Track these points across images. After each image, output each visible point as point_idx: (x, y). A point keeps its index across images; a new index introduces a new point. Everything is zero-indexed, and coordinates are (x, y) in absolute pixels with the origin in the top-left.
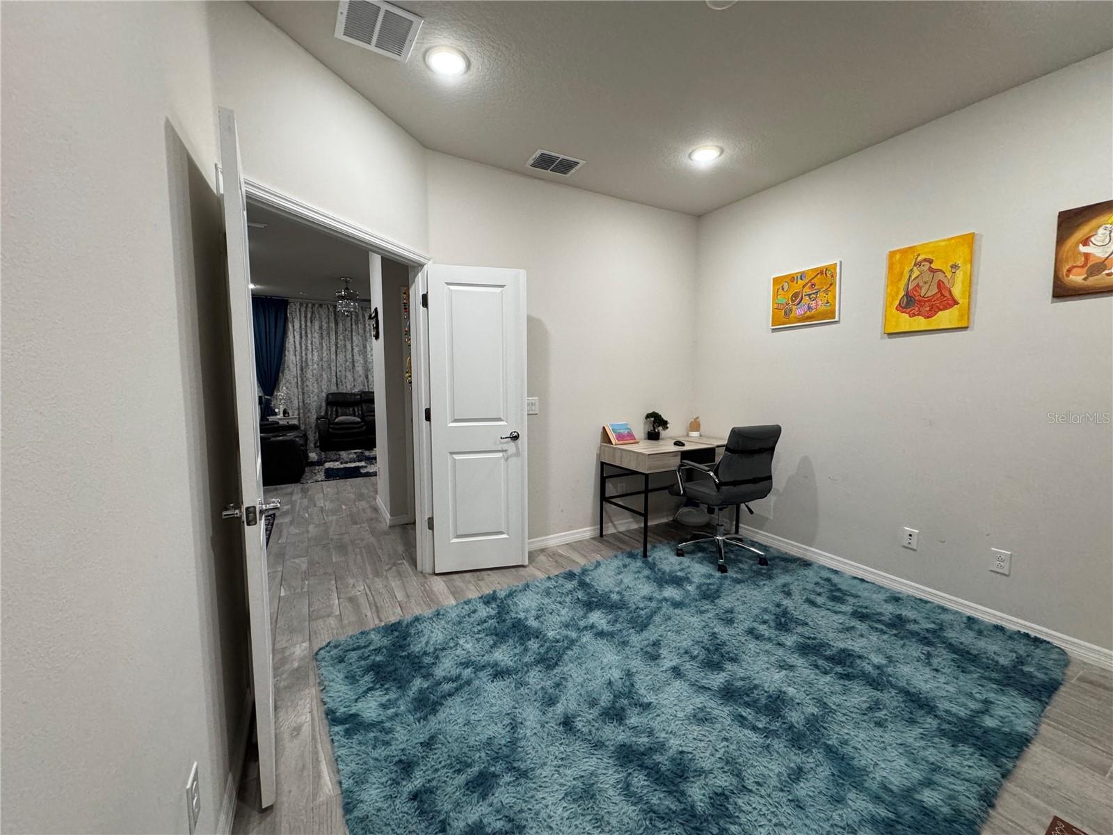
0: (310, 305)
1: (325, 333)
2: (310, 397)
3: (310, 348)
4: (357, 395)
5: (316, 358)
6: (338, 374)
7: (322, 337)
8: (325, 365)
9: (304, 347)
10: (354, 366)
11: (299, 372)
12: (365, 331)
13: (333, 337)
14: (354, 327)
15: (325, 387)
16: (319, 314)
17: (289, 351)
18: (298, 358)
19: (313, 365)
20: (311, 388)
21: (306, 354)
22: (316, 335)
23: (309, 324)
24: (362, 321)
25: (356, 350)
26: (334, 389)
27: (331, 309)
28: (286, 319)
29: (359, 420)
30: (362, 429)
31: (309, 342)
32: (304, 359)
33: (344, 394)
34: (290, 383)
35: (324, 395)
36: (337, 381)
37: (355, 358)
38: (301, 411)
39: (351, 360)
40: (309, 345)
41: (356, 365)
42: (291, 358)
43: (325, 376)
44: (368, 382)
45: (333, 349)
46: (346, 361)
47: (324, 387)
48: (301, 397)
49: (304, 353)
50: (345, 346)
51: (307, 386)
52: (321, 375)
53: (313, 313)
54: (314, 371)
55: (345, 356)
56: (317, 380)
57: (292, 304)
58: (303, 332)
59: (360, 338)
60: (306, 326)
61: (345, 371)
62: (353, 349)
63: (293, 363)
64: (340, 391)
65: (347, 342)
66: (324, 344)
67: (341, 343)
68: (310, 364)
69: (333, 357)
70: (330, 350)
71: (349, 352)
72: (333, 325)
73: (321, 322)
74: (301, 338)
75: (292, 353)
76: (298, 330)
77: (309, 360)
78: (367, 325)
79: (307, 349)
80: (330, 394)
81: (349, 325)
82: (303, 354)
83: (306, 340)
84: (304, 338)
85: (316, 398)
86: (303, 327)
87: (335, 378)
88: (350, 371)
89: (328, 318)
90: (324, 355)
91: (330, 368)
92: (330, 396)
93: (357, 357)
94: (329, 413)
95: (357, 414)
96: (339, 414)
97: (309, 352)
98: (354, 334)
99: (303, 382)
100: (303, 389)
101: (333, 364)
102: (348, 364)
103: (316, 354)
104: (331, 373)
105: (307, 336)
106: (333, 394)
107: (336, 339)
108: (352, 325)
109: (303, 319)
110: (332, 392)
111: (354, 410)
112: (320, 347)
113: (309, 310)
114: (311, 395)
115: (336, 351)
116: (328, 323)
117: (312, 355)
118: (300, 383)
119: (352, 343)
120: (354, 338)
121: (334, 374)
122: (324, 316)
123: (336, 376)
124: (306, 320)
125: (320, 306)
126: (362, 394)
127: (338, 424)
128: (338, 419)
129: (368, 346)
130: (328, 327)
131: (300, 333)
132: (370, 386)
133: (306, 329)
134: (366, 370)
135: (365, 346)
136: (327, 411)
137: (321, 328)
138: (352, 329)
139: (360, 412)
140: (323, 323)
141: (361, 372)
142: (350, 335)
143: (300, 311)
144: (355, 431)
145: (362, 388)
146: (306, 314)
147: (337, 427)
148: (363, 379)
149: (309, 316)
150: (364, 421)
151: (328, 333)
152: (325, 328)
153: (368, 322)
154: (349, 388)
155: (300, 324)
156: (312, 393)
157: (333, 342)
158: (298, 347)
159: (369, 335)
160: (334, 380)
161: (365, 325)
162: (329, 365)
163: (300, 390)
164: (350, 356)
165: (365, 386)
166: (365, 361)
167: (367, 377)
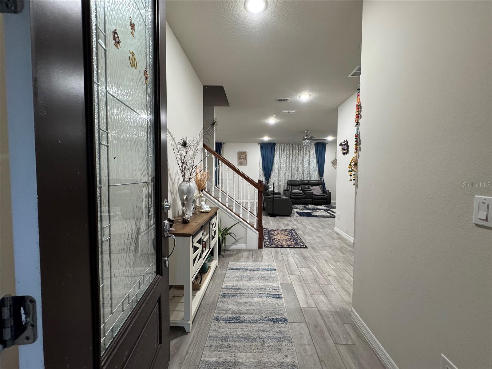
0: (283, 144)
1: (288, 156)
3: (282, 162)
4: (299, 181)
5: (284, 166)
6: (292, 172)
7: (287, 157)
8: (287, 169)
10: (298, 169)
11: (278, 171)
12: (303, 154)
13: (291, 157)
14: (299, 152)
16: (286, 148)
18: (278, 166)
19: (283, 169)
20: (282, 178)
21: (281, 164)
22: (285, 156)
23: (282, 152)
24: (302, 150)
25: (300, 162)
26: (290, 179)
27: (291, 145)
28: (275, 150)
29: (302, 192)
30: (303, 196)
31: (282, 159)
32: (280, 166)
33: (294, 181)
34: (274, 176)
35: (286, 181)
37: (299, 165)
38: (278, 187)
39: (297, 167)
40: (282, 161)
41: (299, 168)
42: (275, 166)
43: (287, 173)
44: (303, 176)
45: (291, 162)
46: (295, 167)
47: (287, 178)
48: (278, 181)
49: (280, 164)
50: (295, 161)
51: (280, 177)
52: (286, 173)
53: (284, 148)
54: (284, 171)
55: (295, 165)
56: (284, 175)
57: (277, 145)
58: (280, 156)
59: (301, 157)
60: (281, 153)
61: (295, 171)
62: (298, 162)
63: (276, 168)
64: (292, 180)
65: (296, 159)
66: (287, 160)
67: (294, 159)
68: (282, 168)
69: (291, 165)
70: (289, 162)
72: (291, 152)
73: (287, 151)
74: (279, 158)
75: (276, 164)
76: (278, 155)
77: (281, 166)
78: (304, 152)
79: (281, 162)
80: (289, 181)
81: (297, 152)
82: (280, 165)
83: (281, 159)
84: (280, 158)
85: (284, 182)
86: (280, 153)
88: (297, 171)
89: (290, 149)
90: (287, 165)
91: (289, 170)
92: (289, 182)
93: (300, 165)
94: (289, 188)
95: (299, 189)
96: (292, 189)
97: (282, 163)
98: (299, 155)
100: (279, 178)
101: (290, 168)
102: (296, 168)
103: (284, 164)
104: (289, 172)
105: (281, 157)
107: (292, 158)
108: (298, 151)
109: (280, 150)
110: (289, 180)
111: (298, 188)
112: (286, 161)
113: (283, 146)
114: (282, 181)
116: (289, 151)
117: (283, 164)
118: (278, 176)
119: (298, 159)
120: (299, 157)
121: (290, 172)
122: (288, 148)
123: (291, 173)
124: (281, 151)
125: (287, 144)
126: (301, 181)
127: (293, 193)
128: (293, 191)
129: (304, 160)
130: (289, 153)
131: (279, 156)
132: (304, 178)
133: (281, 154)
134: (303, 171)
135: (303, 161)
136: (287, 187)
137: (286, 153)
138: (298, 153)
139: (301, 189)
140: (288, 152)
141: (301, 172)
142: (297, 156)
143: (279, 147)
144: (301, 196)
145: (301, 178)
146: (282, 148)
147: (293, 194)
148: (301, 174)
149: (283, 149)
150: (303, 193)
151: (289, 156)
152: (288, 153)
153: (305, 150)
154: (296, 179)
155: (279, 152)
156: (282, 180)
157: (291, 159)
158: (278, 162)
159: (305, 155)
160: (290, 175)
161: (303, 152)
162: (289, 168)
163: (278, 179)
164: (297, 165)
165: (302, 177)
166: (303, 167)
167: (303, 174)
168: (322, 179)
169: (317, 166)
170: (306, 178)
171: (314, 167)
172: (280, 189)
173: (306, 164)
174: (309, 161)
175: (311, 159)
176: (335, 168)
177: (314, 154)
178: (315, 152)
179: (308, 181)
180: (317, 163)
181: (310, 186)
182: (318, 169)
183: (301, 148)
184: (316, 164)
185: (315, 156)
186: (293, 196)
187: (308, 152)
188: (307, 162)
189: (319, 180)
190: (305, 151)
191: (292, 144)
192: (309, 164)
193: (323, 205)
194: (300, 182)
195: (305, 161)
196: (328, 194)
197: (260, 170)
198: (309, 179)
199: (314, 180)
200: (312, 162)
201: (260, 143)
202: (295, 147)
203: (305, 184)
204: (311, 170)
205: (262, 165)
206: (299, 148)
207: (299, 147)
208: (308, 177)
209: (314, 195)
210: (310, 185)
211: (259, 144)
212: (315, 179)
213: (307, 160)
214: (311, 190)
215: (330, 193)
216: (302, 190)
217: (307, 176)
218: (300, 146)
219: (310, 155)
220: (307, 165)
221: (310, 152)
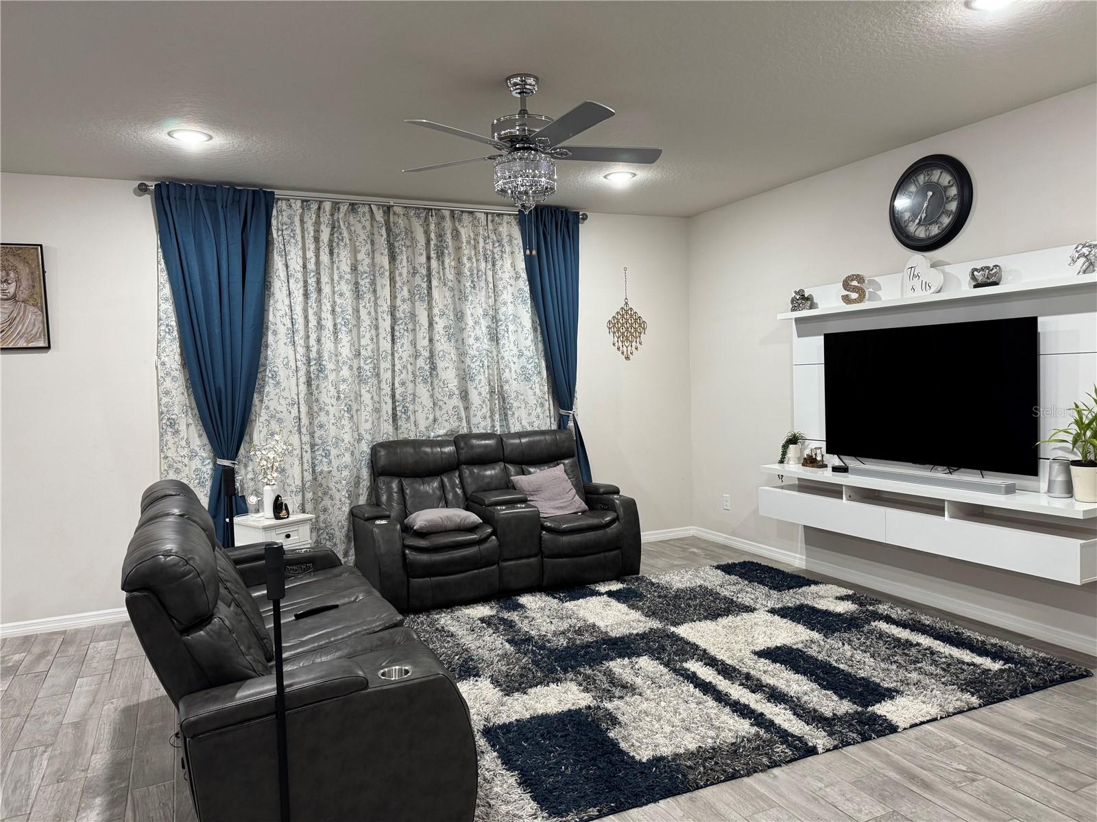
0: (327, 206)
1: (365, 283)
2: (327, 456)
3: (329, 324)
5: (346, 351)
6: (398, 392)
7: (357, 294)
8: (367, 368)
9: (313, 322)
10: (433, 368)
11: (303, 388)
12: (459, 274)
13: (385, 292)
14: (434, 263)
15: (368, 426)
16: (350, 232)
17: (275, 333)
18: (299, 350)
19: (337, 370)
20: (333, 431)
21: (319, 341)
22: (345, 288)
23: (325, 258)
24: (451, 249)
25: (440, 324)
26: (386, 432)
27: (379, 216)
28: (269, 243)
29: (474, 518)
30: (486, 545)
31: (327, 307)
32: (313, 355)
33: (416, 444)
34: (280, 421)
35: (365, 448)
36: (394, 409)
37: (438, 346)
38: (309, 495)
39: (427, 354)
40: (327, 315)
41: (441, 365)
43: (366, 397)
44: (467, 408)
45: (386, 324)
46: (416, 356)
47: (365, 426)
48: (307, 456)
49: (313, 337)
50: (413, 315)
51: (321, 426)
52: (358, 396)
53: (334, 227)
54: (342, 387)
55: (413, 343)
56: (349, 411)
57: (282, 205)
58: (312, 281)
59: (448, 294)
60: (318, 263)
61: (414, 382)
62: (431, 324)
63: (287, 365)
64: (401, 437)
65: (417, 304)
66: (363, 313)
67: (403, 308)
68: (330, 366)
69: (386, 345)
70: (377, 328)
71: (423, 332)
72: (384, 261)
73: (355, 251)
74: (306, 295)
76: (300, 275)
77: (326, 355)
78: (464, 260)
79: (320, 326)
80: (381, 445)
81: (423, 259)
82: (312, 342)
83: (319, 301)
84: (313, 296)
85: (347, 458)
86: (311, 266)
87: (390, 401)
88: (425, 381)
89: (373, 243)
90: (363, 342)
91: (378, 375)
92: (383, 453)
93: (443, 345)
94: (384, 498)
95: (450, 496)
96: (408, 501)
97: (327, 333)
98: (435, 283)
99: (311, 414)
100: (312, 435)
101: (385, 365)
102: (421, 362)
103: (344, 337)
104: (380, 389)
105: (319, 291)
106: (388, 445)
107: (393, 297)
108: (429, 258)
109: (311, 246)
110: (383, 439)
111: (442, 486)
112: (352, 321)
113: (325, 218)
114: (334, 452)
115: (393, 329)
116: (372, 253)
117: (336, 340)
118: (305, 421)
119: (430, 308)
120: (435, 293)
121: (387, 389)
122: (363, 236)
123: (393, 396)
124: (317, 250)
125: (353, 207)
126: (459, 440)
127: (421, 534)
128: (422, 518)
129: (468, 313)
130: (373, 264)
131: (305, 282)
132: (474, 421)
133: (318, 273)
134: (465, 377)
135: (459, 316)
136: (374, 490)
137: (354, 268)
138: (429, 269)
139: (459, 491)
140: (361, 256)
141: (453, 384)
142: (425, 285)
143: (302, 222)
144: (473, 550)
145: (454, 424)
146: (317, 231)
147: (422, 543)
148: (456, 401)
149: (325, 236)
150: (487, 519)
151: (373, 283)
152: (364, 267)
153: (467, 251)
154: (422, 428)
155: (304, 258)
156: (336, 445)
157: (385, 306)
158: (300, 321)
159: (468, 284)
160: (387, 408)
161: (459, 260)
162: (376, 367)
163: (306, 439)
164: (426, 342)
165: (460, 419)
166: (462, 354)
167: (465, 396)
168: (571, 424)
169: (540, 346)
170: (482, 422)
171: (521, 355)
172: (327, 502)
173: (477, 339)
174: (495, 319)
175: (503, 309)
176: (627, 358)
177: (517, 278)
178: (521, 265)
179: (500, 439)
180: (535, 330)
181: (511, 468)
182: (543, 364)
183: (440, 236)
184: (531, 337)
185: (527, 289)
186: (424, 557)
187: (483, 265)
188: (484, 323)
189: (554, 427)
190: (470, 259)
191: (388, 210)
192: (495, 338)
193: (603, 588)
194: (447, 450)
195: (470, 322)
196: (621, 511)
197: (168, 384)
198: (497, 424)
199: (529, 429)
200: (512, 328)
201: (152, 185)
202: (409, 231)
203: (484, 460)
204: (506, 375)
205: (176, 347)
206: (433, 236)
207: (432, 227)
208: (492, 411)
209: (549, 530)
210: (513, 462)
211: (142, 189)
212: (531, 424)
213: (480, 312)
214: (524, 501)
215: (631, 506)
216: (469, 504)
217: (486, 410)
218: (438, 224)
219: (500, 285)
220: (486, 344)
221: (499, 263)
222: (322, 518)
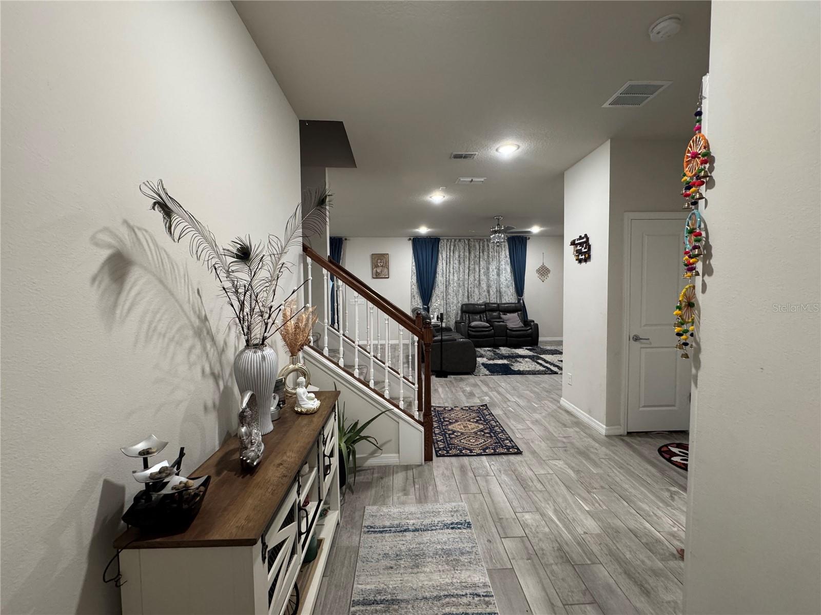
0: (453, 240)
1: (462, 260)
2: (450, 307)
3: (452, 271)
4: (482, 305)
5: (456, 279)
6: (470, 290)
7: (460, 263)
8: (461, 283)
9: (448, 270)
10: (480, 283)
11: (445, 288)
12: (488, 257)
13: (467, 263)
14: (481, 254)
15: (461, 299)
16: (458, 247)
17: (438, 274)
18: (444, 278)
19: (453, 284)
20: (452, 300)
21: (449, 276)
22: (456, 262)
23: (452, 254)
24: (486, 250)
25: (482, 271)
26: (466, 301)
27: (466, 242)
28: (438, 251)
29: (488, 325)
30: (490, 332)
31: (452, 267)
32: (448, 280)
33: (474, 305)
34: (439, 297)
35: (460, 305)
36: (468, 295)
37: (481, 277)
38: (445, 317)
39: (478, 279)
40: (451, 269)
41: (482, 283)
42: (440, 279)
43: (461, 291)
44: (489, 296)
45: (467, 271)
46: (475, 280)
47: (460, 299)
48: (445, 306)
49: (448, 275)
50: (474, 269)
51: (449, 299)
52: (459, 291)
53: (454, 246)
54: (454, 288)
55: (474, 277)
56: (456, 295)
57: (442, 241)
58: (448, 260)
59: (485, 263)
60: (450, 256)
61: (474, 287)
62: (479, 271)
63: (441, 282)
64: (470, 303)
65: (476, 266)
66: (461, 268)
67: (472, 267)
68: (452, 283)
69: (466, 277)
70: (464, 272)
71: (477, 273)
72: (467, 254)
73: (460, 252)
74: (447, 264)
75: (440, 275)
76: (445, 259)
77: (451, 280)
78: (490, 253)
79: (450, 272)
80: (464, 304)
81: (478, 253)
82: (447, 276)
83: (450, 265)
84: (448, 264)
85: (455, 307)
86: (448, 256)
87: (467, 292)
88: (477, 287)
89: (464, 249)
90: (461, 276)
91: (464, 285)
92: (464, 306)
93: (483, 277)
94: (464, 319)
95: (483, 320)
96: (471, 320)
97: (451, 274)
98: (481, 259)
99: (446, 296)
100: (446, 301)
101: (466, 282)
102: (476, 282)
103: (455, 275)
104: (464, 289)
105: (450, 263)
106: (466, 305)
107: (469, 264)
108: (480, 253)
109: (448, 251)
110: (465, 303)
111: (480, 317)
112: (458, 271)
113: (452, 244)
114: (452, 306)
115: (469, 273)
116: (464, 252)
117: (454, 276)
118: (445, 297)
119: (479, 267)
120: (481, 263)
121: (466, 289)
122: (462, 247)
123: (468, 291)
124: (450, 251)
125: (460, 240)
126: (486, 304)
127: (473, 327)
128: (473, 324)
129: (490, 268)
130: (464, 255)
131: (447, 261)
132: (491, 299)
133: (450, 258)
134: (489, 286)
135: (488, 269)
136: (462, 317)
137: (459, 256)
138: (480, 256)
139: (485, 318)
140: (461, 253)
141: (485, 288)
142: (478, 260)
143: (446, 245)
144: (487, 333)
145: (485, 300)
146: (450, 247)
147: (473, 330)
148: (486, 293)
149: (452, 248)
150: (491, 326)
151: (464, 260)
152: (462, 256)
153: (491, 250)
154: (476, 300)
155: (447, 255)
156: (452, 304)
157: (467, 266)
158: (445, 271)
159: (491, 260)
160: (466, 294)
161: (488, 253)
162: (464, 283)
163: (445, 302)
164: (478, 276)
165: (487, 298)
166: (488, 280)
167: (489, 292)
168: (522, 301)
169: (513, 277)
170: (493, 299)
171: (506, 280)
172: (449, 319)
173: (493, 275)
174: (499, 269)
175: (501, 267)
176: (543, 281)
177: (506, 257)
178: (508, 253)
179: (498, 305)
180: (511, 273)
181: (501, 313)
182: (513, 283)
183: (483, 246)
184: (510, 274)
185: (509, 260)
186: (473, 333)
187: (496, 253)
188: (495, 271)
189: (517, 302)
190: (492, 252)
191: (469, 240)
192: (498, 275)
193: (525, 348)
194: (483, 307)
195: (491, 270)
196: (533, 327)
197: (413, 287)
198: (498, 300)
199: (508, 302)
200: (504, 272)
201: (412, 238)
202: (475, 246)
203: (493, 310)
204: (502, 286)
205: (415, 278)
206: (481, 247)
207: (481, 244)
208: (497, 296)
209: (509, 330)
210: (502, 312)
211: (410, 239)
212: (509, 301)
213: (494, 267)
214: (503, 322)
215: (536, 325)
216: (487, 321)
217: (495, 296)
218: (483, 243)
219: (501, 260)
220: (496, 277)
221: (500, 253)
222: (448, 323)
